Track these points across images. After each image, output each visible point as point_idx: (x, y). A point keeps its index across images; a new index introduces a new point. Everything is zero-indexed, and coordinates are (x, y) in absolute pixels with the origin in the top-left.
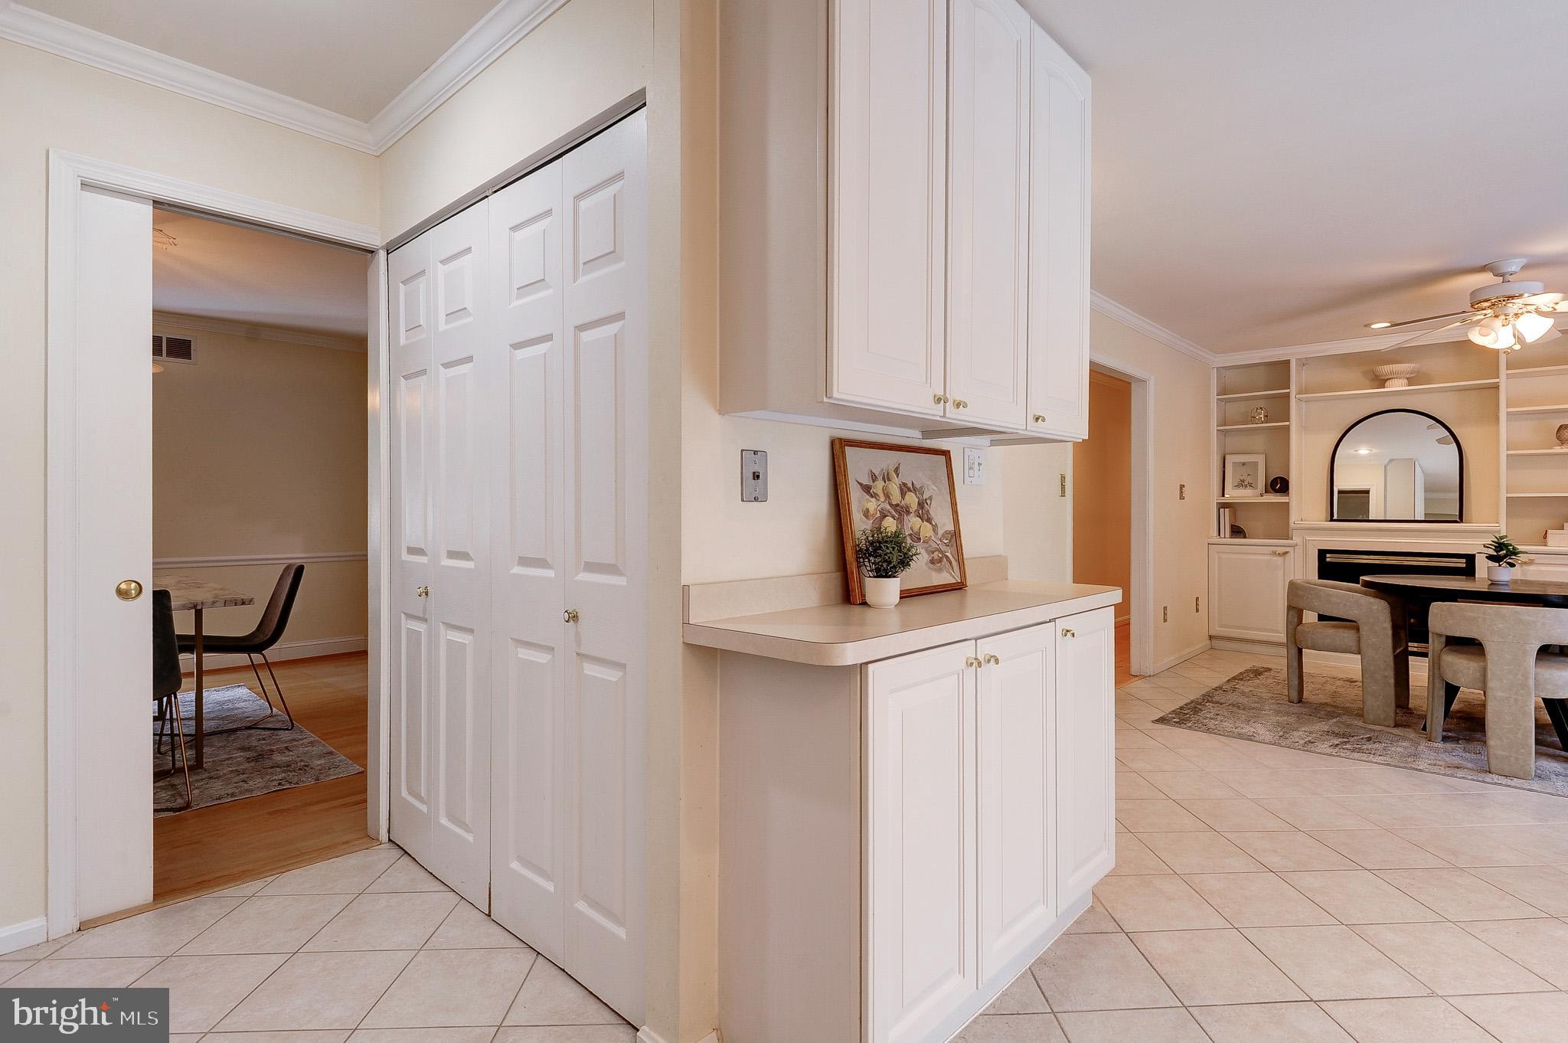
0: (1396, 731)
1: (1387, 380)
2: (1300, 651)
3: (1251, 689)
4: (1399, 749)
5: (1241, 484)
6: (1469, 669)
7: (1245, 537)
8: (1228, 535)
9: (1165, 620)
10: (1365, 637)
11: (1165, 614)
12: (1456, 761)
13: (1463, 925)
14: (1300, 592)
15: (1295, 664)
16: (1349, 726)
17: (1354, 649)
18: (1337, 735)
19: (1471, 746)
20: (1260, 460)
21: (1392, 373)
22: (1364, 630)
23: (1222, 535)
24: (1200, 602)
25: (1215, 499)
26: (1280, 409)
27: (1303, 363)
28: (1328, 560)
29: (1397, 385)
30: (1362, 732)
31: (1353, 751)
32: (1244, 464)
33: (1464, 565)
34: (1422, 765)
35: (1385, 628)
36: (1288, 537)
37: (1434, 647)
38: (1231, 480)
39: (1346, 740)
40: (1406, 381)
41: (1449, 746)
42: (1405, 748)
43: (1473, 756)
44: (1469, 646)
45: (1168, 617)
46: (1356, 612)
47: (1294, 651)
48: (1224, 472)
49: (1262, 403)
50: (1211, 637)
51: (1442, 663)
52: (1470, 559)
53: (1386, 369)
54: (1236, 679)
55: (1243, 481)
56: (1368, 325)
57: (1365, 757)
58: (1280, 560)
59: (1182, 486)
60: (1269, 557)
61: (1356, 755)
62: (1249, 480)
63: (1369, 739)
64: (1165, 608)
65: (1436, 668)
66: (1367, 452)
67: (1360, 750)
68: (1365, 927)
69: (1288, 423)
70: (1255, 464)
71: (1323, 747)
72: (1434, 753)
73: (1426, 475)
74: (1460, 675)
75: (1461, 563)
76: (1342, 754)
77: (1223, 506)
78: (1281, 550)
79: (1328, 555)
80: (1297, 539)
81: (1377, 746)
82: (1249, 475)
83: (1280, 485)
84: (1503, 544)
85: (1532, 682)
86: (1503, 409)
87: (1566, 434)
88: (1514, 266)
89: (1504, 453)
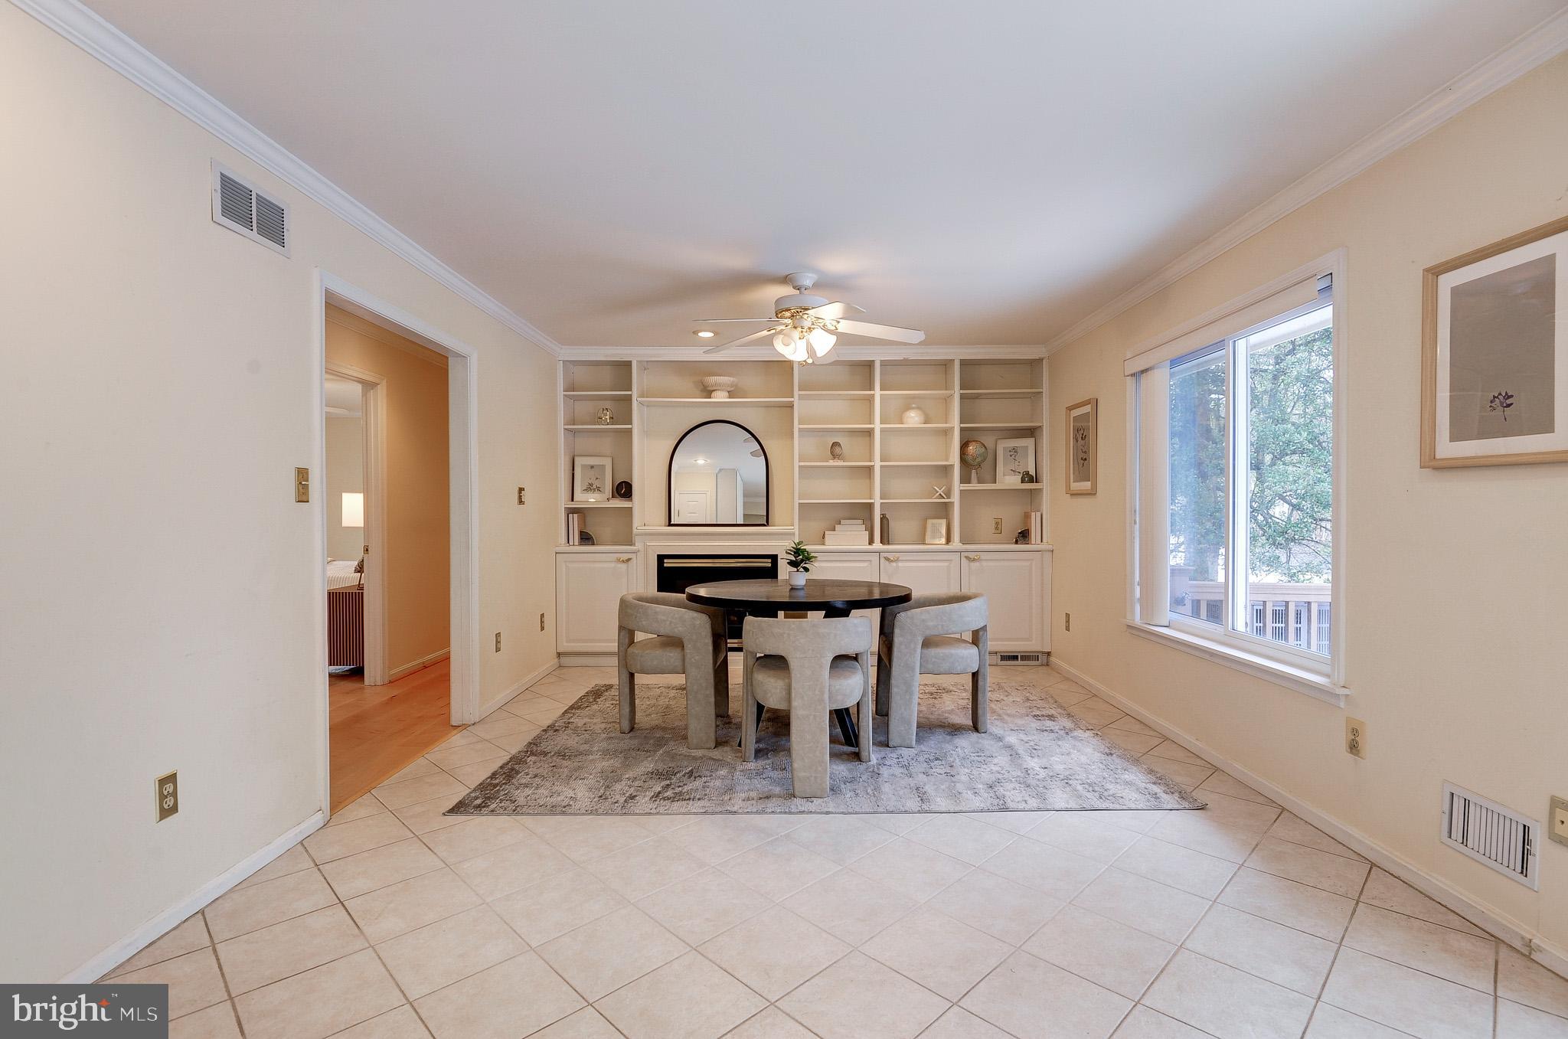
0: (716, 754)
1: (713, 391)
2: (632, 675)
3: (586, 720)
4: (718, 783)
5: (590, 488)
6: (777, 686)
7: (593, 544)
8: (576, 543)
9: (498, 650)
10: (689, 655)
11: (498, 642)
12: (766, 786)
14: (629, 611)
15: (627, 690)
16: (673, 757)
17: (679, 668)
18: (660, 776)
20: (607, 463)
21: (716, 384)
22: (688, 647)
23: (571, 543)
24: (545, 619)
25: (563, 502)
26: (622, 409)
27: (646, 365)
28: (665, 565)
29: (720, 397)
30: (685, 763)
31: (672, 798)
32: (592, 467)
33: (770, 565)
35: (706, 644)
36: (631, 544)
38: (579, 485)
39: (668, 782)
40: (727, 393)
41: (760, 763)
42: (723, 778)
43: (780, 774)
44: (776, 662)
45: (502, 645)
46: (682, 630)
47: (626, 677)
48: (573, 474)
49: (608, 404)
50: (559, 655)
51: (754, 683)
52: (774, 558)
53: (712, 380)
54: (573, 708)
55: (591, 485)
56: (695, 333)
57: (684, 805)
58: (624, 566)
59: (521, 490)
60: (613, 565)
61: (675, 805)
62: (596, 484)
63: (690, 775)
64: (498, 635)
65: (749, 684)
66: (704, 462)
67: (680, 796)
69: (630, 426)
70: (603, 467)
71: (643, 801)
72: (748, 779)
73: (745, 484)
74: (769, 695)
75: (767, 563)
77: (571, 511)
78: (625, 557)
79: (665, 561)
80: (639, 545)
81: (697, 783)
82: (597, 479)
83: (624, 490)
84: (799, 549)
85: (826, 696)
86: (796, 426)
87: (837, 450)
88: (808, 280)
89: (797, 464)
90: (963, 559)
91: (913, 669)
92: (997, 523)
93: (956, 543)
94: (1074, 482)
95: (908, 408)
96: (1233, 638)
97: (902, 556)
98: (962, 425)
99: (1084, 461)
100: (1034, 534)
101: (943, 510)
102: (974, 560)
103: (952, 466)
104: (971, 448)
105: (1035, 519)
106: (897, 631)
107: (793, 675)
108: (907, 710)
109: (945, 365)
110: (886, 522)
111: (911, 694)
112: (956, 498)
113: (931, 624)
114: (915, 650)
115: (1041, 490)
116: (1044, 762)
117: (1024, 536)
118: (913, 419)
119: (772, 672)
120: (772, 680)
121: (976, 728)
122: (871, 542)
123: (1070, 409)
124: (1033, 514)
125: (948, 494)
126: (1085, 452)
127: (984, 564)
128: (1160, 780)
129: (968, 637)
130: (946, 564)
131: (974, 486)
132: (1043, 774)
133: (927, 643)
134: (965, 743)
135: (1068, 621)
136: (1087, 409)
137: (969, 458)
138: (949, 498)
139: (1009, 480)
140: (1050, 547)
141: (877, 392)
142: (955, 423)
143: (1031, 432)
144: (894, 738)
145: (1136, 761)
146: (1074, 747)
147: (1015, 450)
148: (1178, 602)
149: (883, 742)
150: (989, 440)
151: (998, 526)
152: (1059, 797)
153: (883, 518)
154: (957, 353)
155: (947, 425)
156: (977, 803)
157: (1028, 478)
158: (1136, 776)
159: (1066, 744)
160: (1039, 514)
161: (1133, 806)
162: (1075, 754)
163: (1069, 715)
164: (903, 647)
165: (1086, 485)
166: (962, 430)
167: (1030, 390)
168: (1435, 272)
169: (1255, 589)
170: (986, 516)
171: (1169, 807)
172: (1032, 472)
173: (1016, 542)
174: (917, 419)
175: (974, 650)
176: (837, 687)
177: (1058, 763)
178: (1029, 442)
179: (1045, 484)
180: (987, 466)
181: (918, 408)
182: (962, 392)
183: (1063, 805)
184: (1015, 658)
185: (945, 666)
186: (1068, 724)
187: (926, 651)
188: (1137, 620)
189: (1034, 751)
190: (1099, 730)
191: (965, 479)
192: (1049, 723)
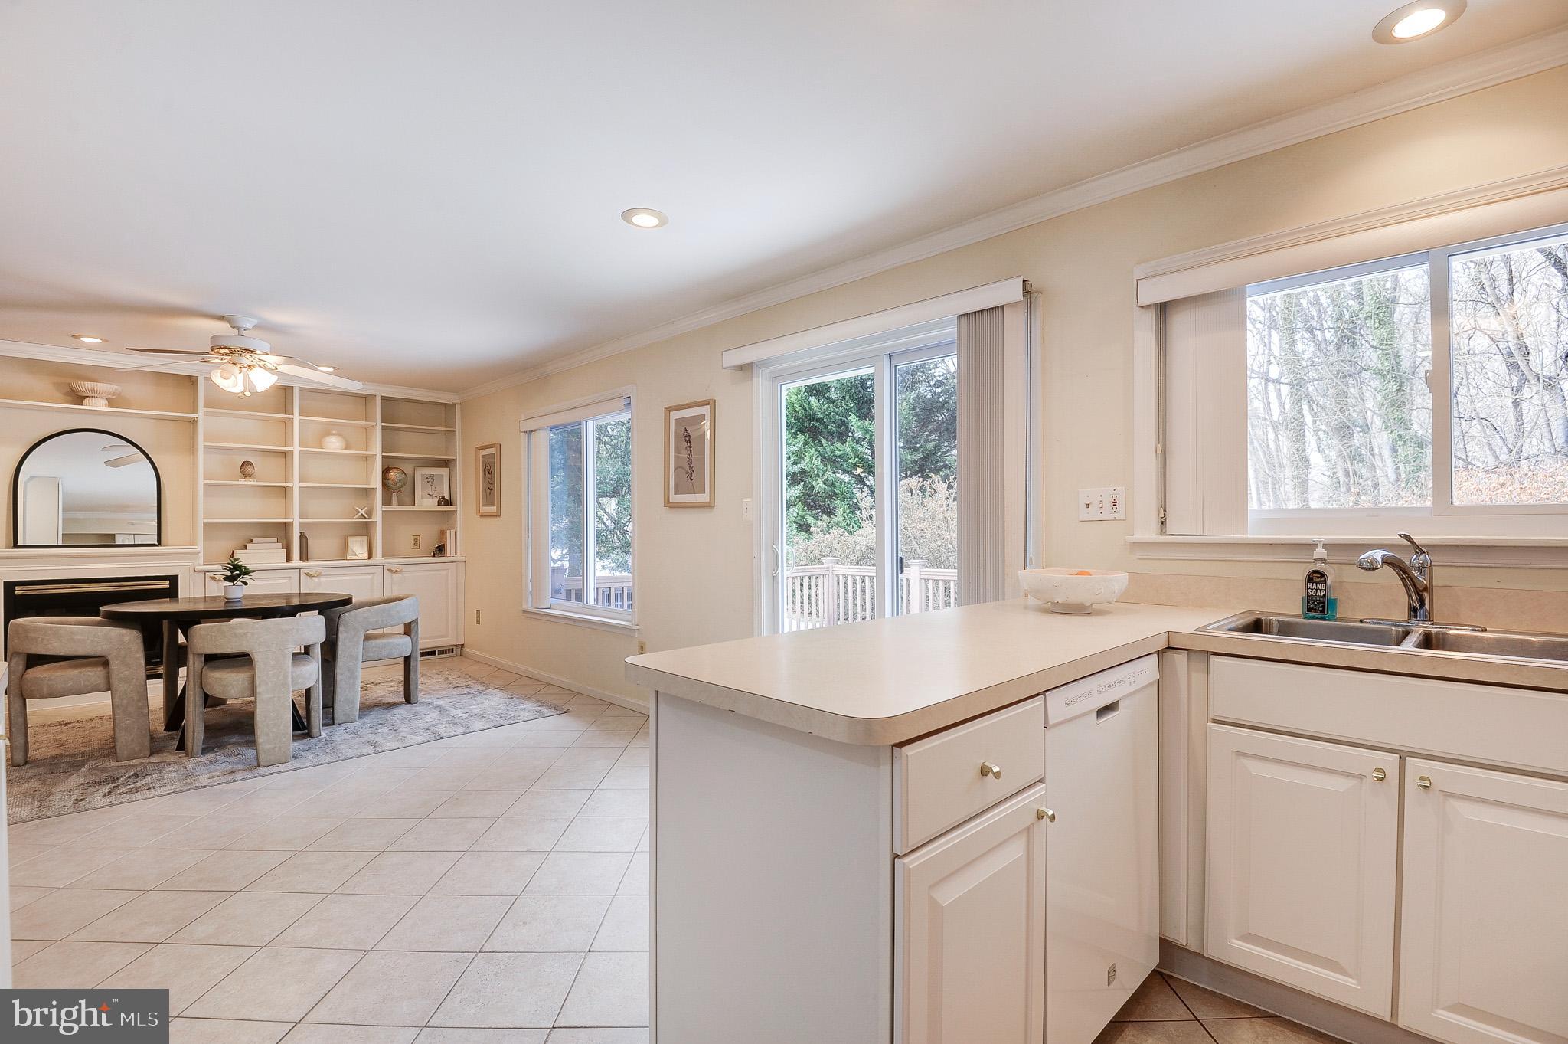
1: (86, 398)
2: (25, 704)
4: (174, 775)
6: (238, 680)
10: (116, 672)
12: (228, 767)
13: (340, 891)
15: (21, 721)
16: (104, 770)
17: (102, 686)
18: (100, 783)
19: (225, 751)
21: (91, 391)
22: (114, 665)
28: (18, 593)
29: (97, 404)
30: (123, 771)
31: (131, 792)
33: (167, 585)
34: (203, 780)
35: (138, 659)
37: (194, 668)
39: (114, 785)
40: (106, 402)
41: (210, 756)
42: (177, 771)
43: (237, 758)
44: (241, 660)
46: (104, 647)
47: (19, 706)
51: (208, 681)
56: (76, 337)
57: (147, 794)
61: (138, 795)
63: (136, 776)
65: (197, 686)
67: (138, 789)
68: (281, 937)
71: (97, 798)
72: (205, 767)
74: (231, 687)
76: (123, 800)
79: (17, 589)
81: (148, 779)
84: (237, 564)
85: (290, 680)
86: (201, 443)
87: (249, 469)
88: (248, 323)
89: (201, 482)
90: (386, 572)
91: (357, 659)
92: (416, 540)
93: (378, 557)
94: (483, 506)
95: (328, 434)
96: (589, 610)
97: (324, 572)
98: (384, 454)
99: (490, 489)
100: (450, 548)
101: (364, 529)
102: (397, 571)
103: (374, 490)
104: (392, 474)
105: (450, 535)
106: (341, 629)
107: (257, 666)
108: (349, 693)
109: (366, 399)
110: (304, 540)
111: (355, 678)
112: (378, 517)
113: (371, 620)
114: (358, 643)
115: (455, 512)
116: (466, 710)
117: (441, 550)
118: (334, 444)
119: (229, 670)
120: (233, 675)
121: (408, 701)
122: (289, 558)
123: (480, 448)
124: (448, 531)
125: (370, 513)
126: (492, 484)
127: (406, 575)
128: (543, 704)
129: (401, 629)
130: (370, 577)
131: (394, 507)
132: (465, 716)
133: (367, 638)
134: (402, 712)
135: (478, 617)
136: (492, 451)
137: (390, 483)
138: (370, 517)
139: (426, 503)
140: (463, 559)
141: (297, 417)
142: (377, 450)
143: (446, 463)
144: (339, 716)
145: (529, 698)
146: (486, 699)
147: (432, 477)
148: (556, 592)
149: (330, 720)
150: (408, 468)
151: (416, 542)
152: (478, 724)
153: (302, 535)
154: (380, 391)
155: (368, 453)
156: (419, 739)
157: (443, 501)
158: (529, 705)
159: (480, 699)
160: (453, 532)
161: (526, 719)
162: (487, 703)
163: (481, 683)
164: (347, 641)
165: (493, 509)
166: (383, 457)
167: (444, 429)
168: (669, 410)
169: (599, 580)
170: (405, 534)
171: (549, 715)
172: (447, 497)
173: (434, 556)
174: (338, 444)
175: (408, 638)
176: (298, 673)
177: (476, 708)
178: (444, 471)
179: (459, 507)
180: (407, 488)
181: (339, 435)
182: (383, 424)
183: (481, 728)
184: (433, 653)
185: (384, 653)
186: (481, 688)
187: (367, 643)
188: (530, 607)
189: (457, 706)
190: (505, 687)
191: (387, 501)
192: (466, 690)
